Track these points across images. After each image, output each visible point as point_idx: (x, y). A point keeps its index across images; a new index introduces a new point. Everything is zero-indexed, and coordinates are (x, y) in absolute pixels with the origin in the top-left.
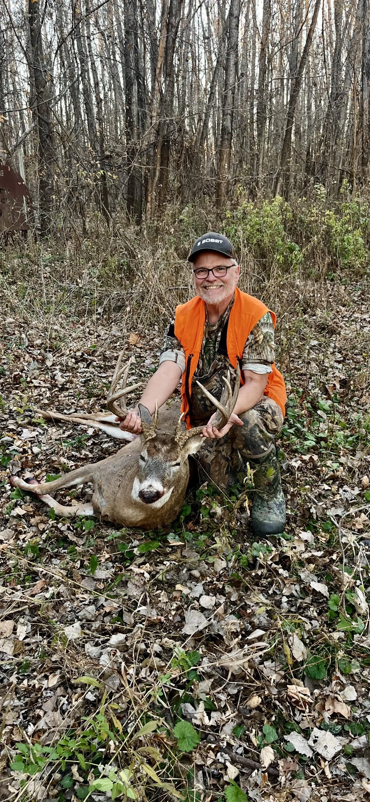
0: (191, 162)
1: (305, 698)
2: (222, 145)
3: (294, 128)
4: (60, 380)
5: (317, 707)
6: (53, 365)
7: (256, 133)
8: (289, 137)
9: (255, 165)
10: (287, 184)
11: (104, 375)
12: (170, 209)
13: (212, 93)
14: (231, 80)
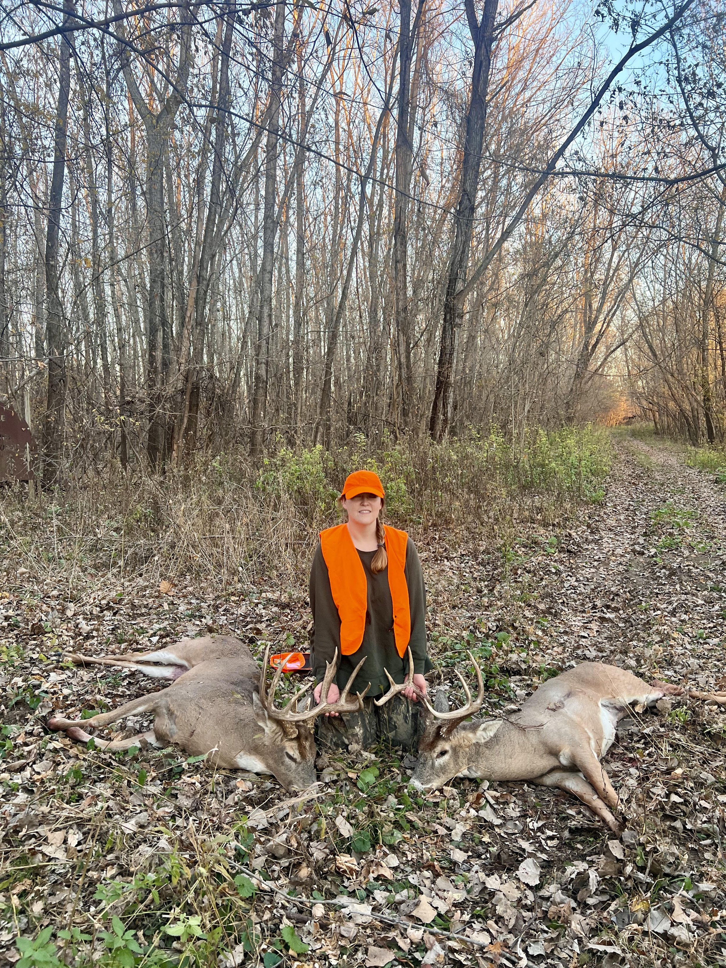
0: (223, 410)
1: (353, 866)
2: (256, 394)
3: (333, 379)
4: (85, 627)
5: (363, 872)
6: (74, 615)
7: (292, 382)
8: (327, 387)
9: (293, 414)
10: (328, 434)
11: (133, 622)
12: (199, 457)
13: (244, 343)
14: (265, 331)
